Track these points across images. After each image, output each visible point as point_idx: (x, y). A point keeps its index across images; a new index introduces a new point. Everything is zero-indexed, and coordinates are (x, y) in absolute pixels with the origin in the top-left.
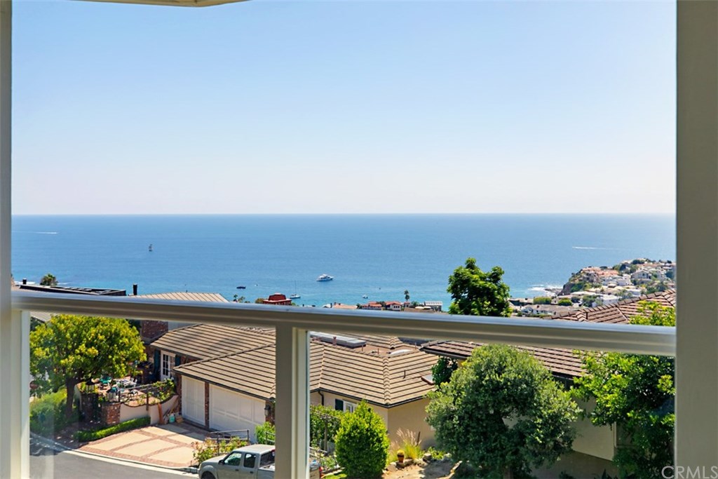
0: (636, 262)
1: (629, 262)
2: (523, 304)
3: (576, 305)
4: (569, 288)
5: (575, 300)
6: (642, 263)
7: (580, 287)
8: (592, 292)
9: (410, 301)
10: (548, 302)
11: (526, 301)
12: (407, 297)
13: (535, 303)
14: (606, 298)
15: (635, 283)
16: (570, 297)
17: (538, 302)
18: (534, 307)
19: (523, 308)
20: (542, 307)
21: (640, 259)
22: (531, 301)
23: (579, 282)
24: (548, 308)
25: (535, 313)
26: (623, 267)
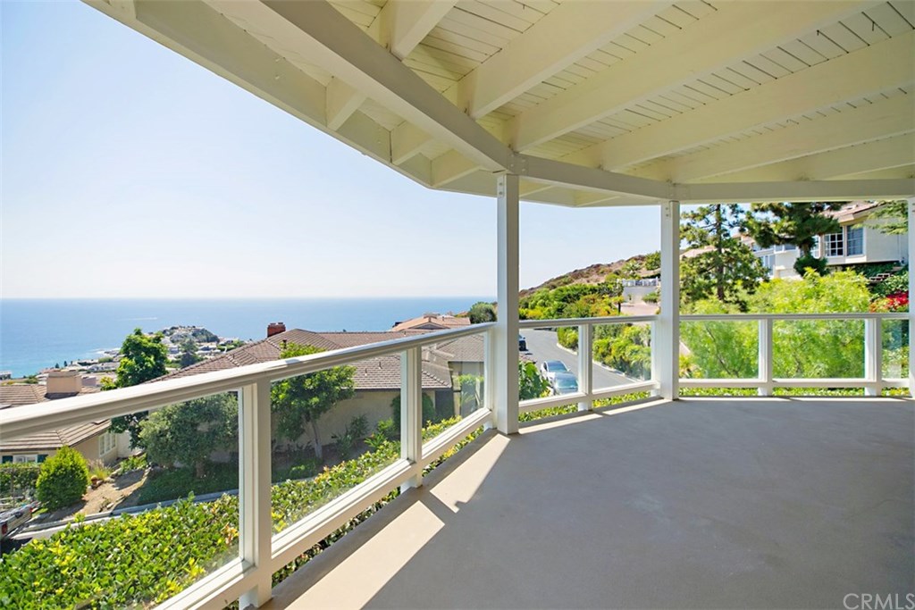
0: (173, 328)
1: (169, 328)
2: (89, 364)
6: (176, 328)
10: (110, 361)
11: (91, 362)
13: (100, 362)
15: (173, 342)
17: (102, 362)
18: (100, 365)
19: (90, 367)
20: (106, 365)
21: (176, 326)
22: (97, 361)
24: (110, 364)
25: (100, 369)
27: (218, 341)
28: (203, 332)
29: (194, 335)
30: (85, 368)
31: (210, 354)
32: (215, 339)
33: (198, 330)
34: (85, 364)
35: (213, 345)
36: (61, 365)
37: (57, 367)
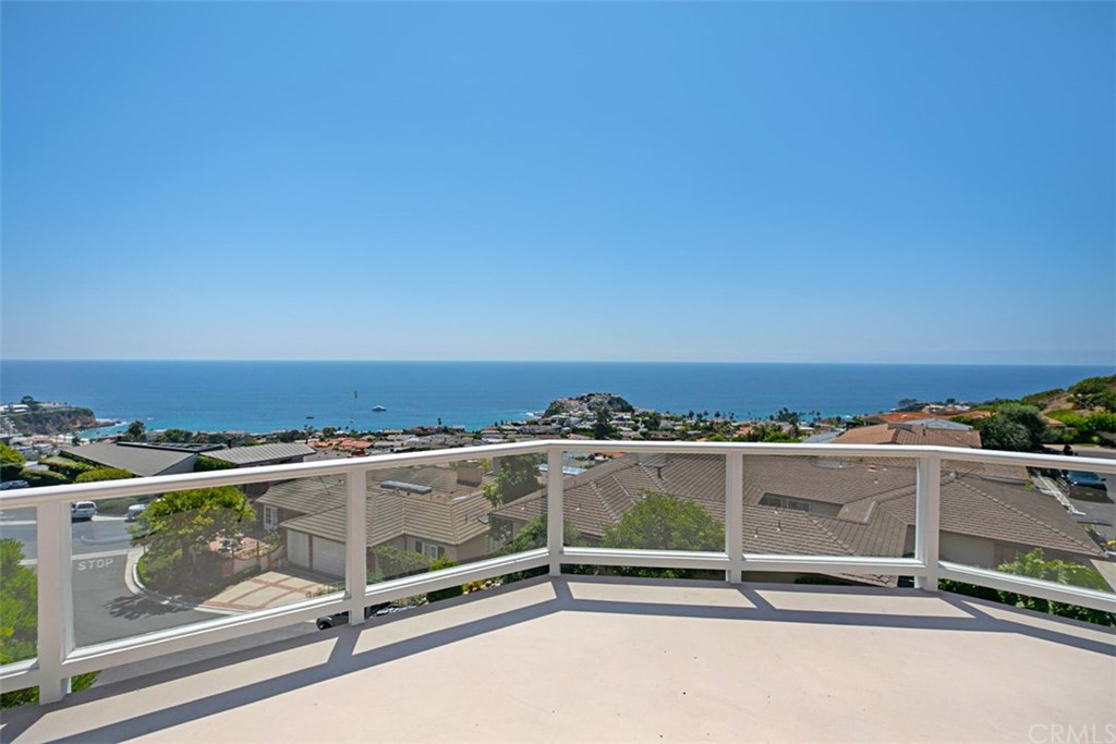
0: (590, 395)
1: (586, 395)
2: (520, 425)
3: (554, 425)
4: (549, 413)
5: (553, 421)
6: (593, 395)
7: (556, 412)
8: (563, 415)
9: (442, 426)
10: (536, 423)
12: (440, 423)
14: (572, 419)
15: (589, 408)
16: (550, 419)
17: (529, 423)
19: (519, 428)
20: (532, 427)
21: (593, 393)
23: (555, 409)
24: (536, 427)
26: (582, 398)
27: (633, 411)
28: (619, 400)
29: (610, 403)
30: (516, 428)
31: (624, 426)
32: (630, 409)
33: (613, 399)
34: (516, 425)
35: (627, 416)
36: (499, 424)
37: (496, 425)
